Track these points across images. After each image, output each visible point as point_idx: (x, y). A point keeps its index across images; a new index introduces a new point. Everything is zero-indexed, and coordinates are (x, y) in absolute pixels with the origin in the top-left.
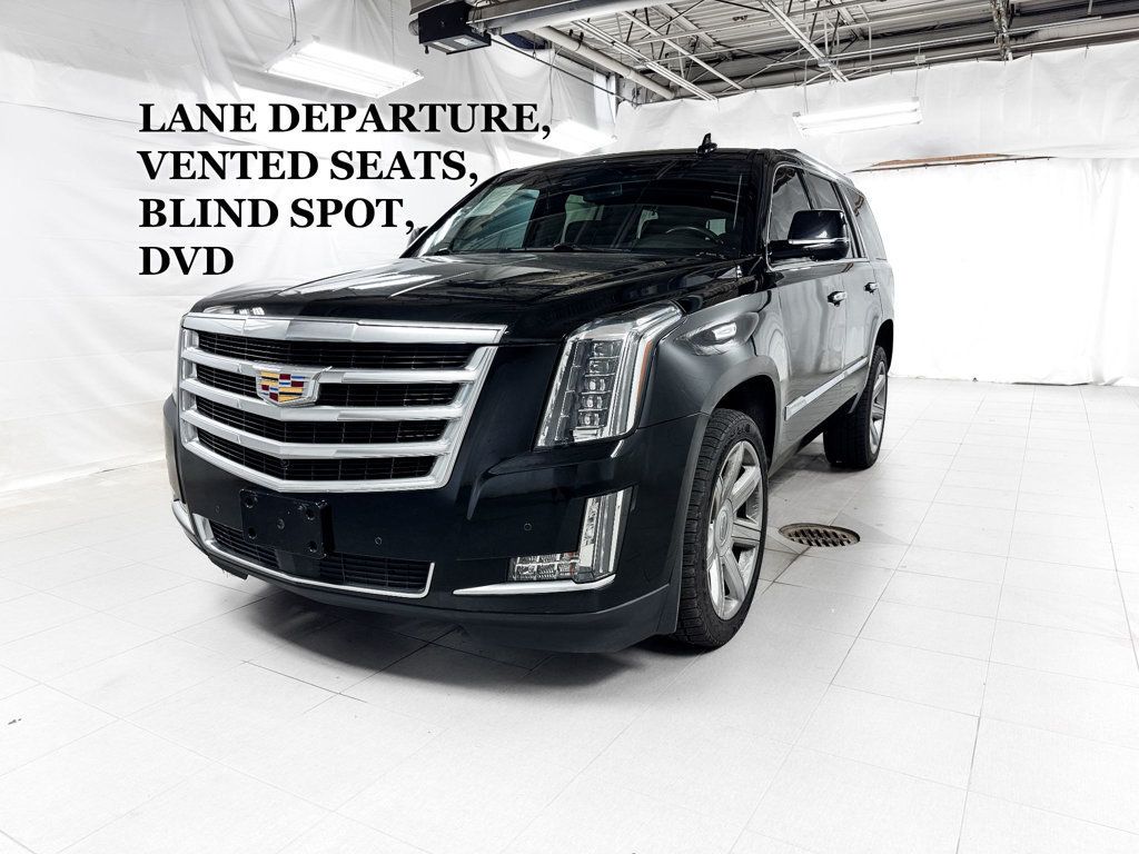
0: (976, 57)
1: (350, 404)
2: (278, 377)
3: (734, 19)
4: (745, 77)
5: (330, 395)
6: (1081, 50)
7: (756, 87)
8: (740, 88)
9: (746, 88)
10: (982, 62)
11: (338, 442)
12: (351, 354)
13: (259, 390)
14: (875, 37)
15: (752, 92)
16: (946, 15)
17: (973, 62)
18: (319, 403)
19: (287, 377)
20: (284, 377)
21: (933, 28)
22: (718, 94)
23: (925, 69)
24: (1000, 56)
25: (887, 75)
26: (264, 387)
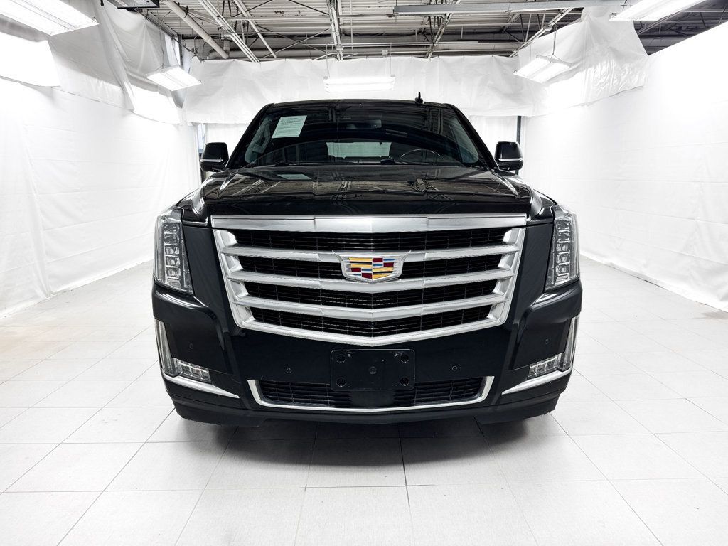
0: (411, 54)
1: (427, 275)
2: (371, 260)
3: (276, 12)
4: (279, 49)
5: (411, 270)
6: (461, 57)
7: (286, 57)
8: (275, 56)
9: (279, 57)
10: (414, 58)
11: (420, 303)
12: (424, 239)
13: (345, 272)
14: (354, 35)
15: (283, 60)
16: (388, 28)
17: (410, 57)
18: (402, 277)
19: (380, 260)
20: (375, 260)
21: (381, 34)
22: (261, 58)
23: (384, 58)
24: (424, 55)
25: (364, 59)
26: (354, 270)
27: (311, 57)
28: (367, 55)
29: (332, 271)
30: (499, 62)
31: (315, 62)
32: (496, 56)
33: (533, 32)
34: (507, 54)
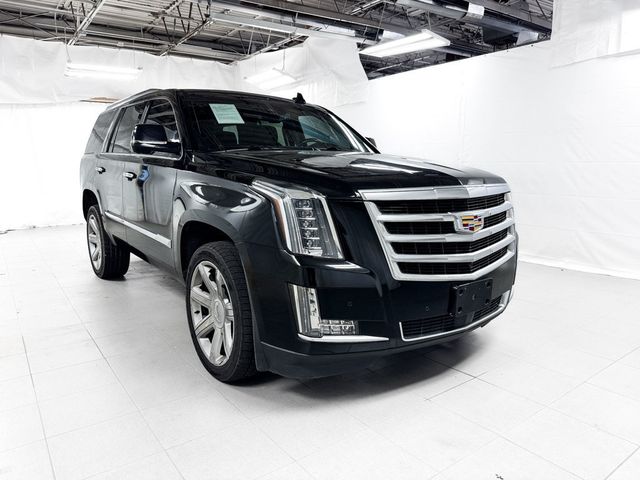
2: (473, 218)
13: (457, 228)
19: (476, 217)
23: (117, 50)
24: (157, 53)
25: (96, 47)
26: (464, 225)
27: (34, 36)
28: (99, 44)
29: (448, 228)
30: (219, 67)
31: (40, 42)
32: (218, 62)
33: (259, 48)
34: (228, 62)
